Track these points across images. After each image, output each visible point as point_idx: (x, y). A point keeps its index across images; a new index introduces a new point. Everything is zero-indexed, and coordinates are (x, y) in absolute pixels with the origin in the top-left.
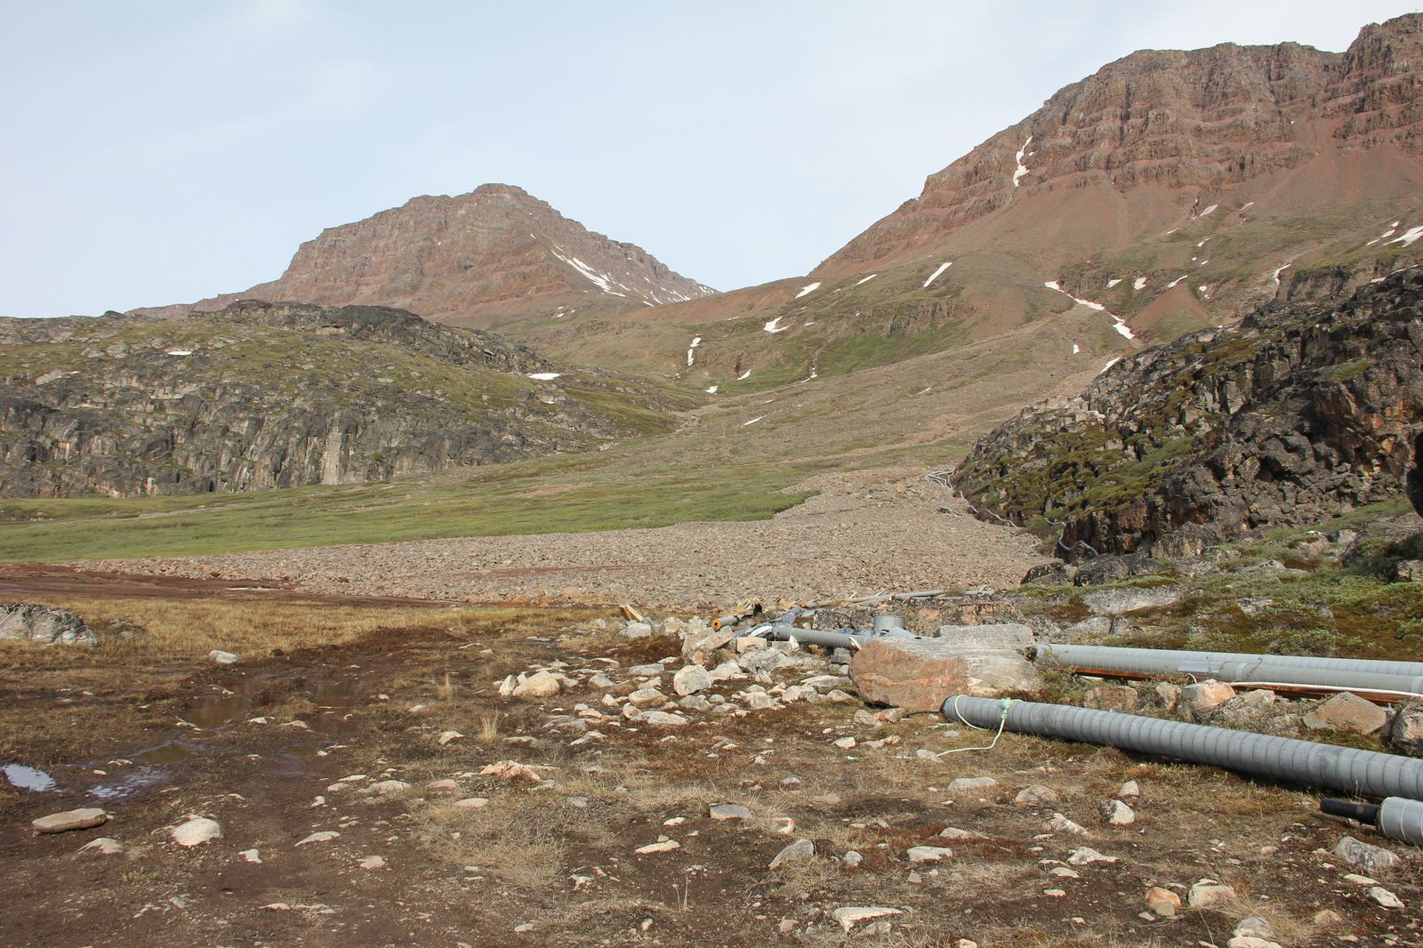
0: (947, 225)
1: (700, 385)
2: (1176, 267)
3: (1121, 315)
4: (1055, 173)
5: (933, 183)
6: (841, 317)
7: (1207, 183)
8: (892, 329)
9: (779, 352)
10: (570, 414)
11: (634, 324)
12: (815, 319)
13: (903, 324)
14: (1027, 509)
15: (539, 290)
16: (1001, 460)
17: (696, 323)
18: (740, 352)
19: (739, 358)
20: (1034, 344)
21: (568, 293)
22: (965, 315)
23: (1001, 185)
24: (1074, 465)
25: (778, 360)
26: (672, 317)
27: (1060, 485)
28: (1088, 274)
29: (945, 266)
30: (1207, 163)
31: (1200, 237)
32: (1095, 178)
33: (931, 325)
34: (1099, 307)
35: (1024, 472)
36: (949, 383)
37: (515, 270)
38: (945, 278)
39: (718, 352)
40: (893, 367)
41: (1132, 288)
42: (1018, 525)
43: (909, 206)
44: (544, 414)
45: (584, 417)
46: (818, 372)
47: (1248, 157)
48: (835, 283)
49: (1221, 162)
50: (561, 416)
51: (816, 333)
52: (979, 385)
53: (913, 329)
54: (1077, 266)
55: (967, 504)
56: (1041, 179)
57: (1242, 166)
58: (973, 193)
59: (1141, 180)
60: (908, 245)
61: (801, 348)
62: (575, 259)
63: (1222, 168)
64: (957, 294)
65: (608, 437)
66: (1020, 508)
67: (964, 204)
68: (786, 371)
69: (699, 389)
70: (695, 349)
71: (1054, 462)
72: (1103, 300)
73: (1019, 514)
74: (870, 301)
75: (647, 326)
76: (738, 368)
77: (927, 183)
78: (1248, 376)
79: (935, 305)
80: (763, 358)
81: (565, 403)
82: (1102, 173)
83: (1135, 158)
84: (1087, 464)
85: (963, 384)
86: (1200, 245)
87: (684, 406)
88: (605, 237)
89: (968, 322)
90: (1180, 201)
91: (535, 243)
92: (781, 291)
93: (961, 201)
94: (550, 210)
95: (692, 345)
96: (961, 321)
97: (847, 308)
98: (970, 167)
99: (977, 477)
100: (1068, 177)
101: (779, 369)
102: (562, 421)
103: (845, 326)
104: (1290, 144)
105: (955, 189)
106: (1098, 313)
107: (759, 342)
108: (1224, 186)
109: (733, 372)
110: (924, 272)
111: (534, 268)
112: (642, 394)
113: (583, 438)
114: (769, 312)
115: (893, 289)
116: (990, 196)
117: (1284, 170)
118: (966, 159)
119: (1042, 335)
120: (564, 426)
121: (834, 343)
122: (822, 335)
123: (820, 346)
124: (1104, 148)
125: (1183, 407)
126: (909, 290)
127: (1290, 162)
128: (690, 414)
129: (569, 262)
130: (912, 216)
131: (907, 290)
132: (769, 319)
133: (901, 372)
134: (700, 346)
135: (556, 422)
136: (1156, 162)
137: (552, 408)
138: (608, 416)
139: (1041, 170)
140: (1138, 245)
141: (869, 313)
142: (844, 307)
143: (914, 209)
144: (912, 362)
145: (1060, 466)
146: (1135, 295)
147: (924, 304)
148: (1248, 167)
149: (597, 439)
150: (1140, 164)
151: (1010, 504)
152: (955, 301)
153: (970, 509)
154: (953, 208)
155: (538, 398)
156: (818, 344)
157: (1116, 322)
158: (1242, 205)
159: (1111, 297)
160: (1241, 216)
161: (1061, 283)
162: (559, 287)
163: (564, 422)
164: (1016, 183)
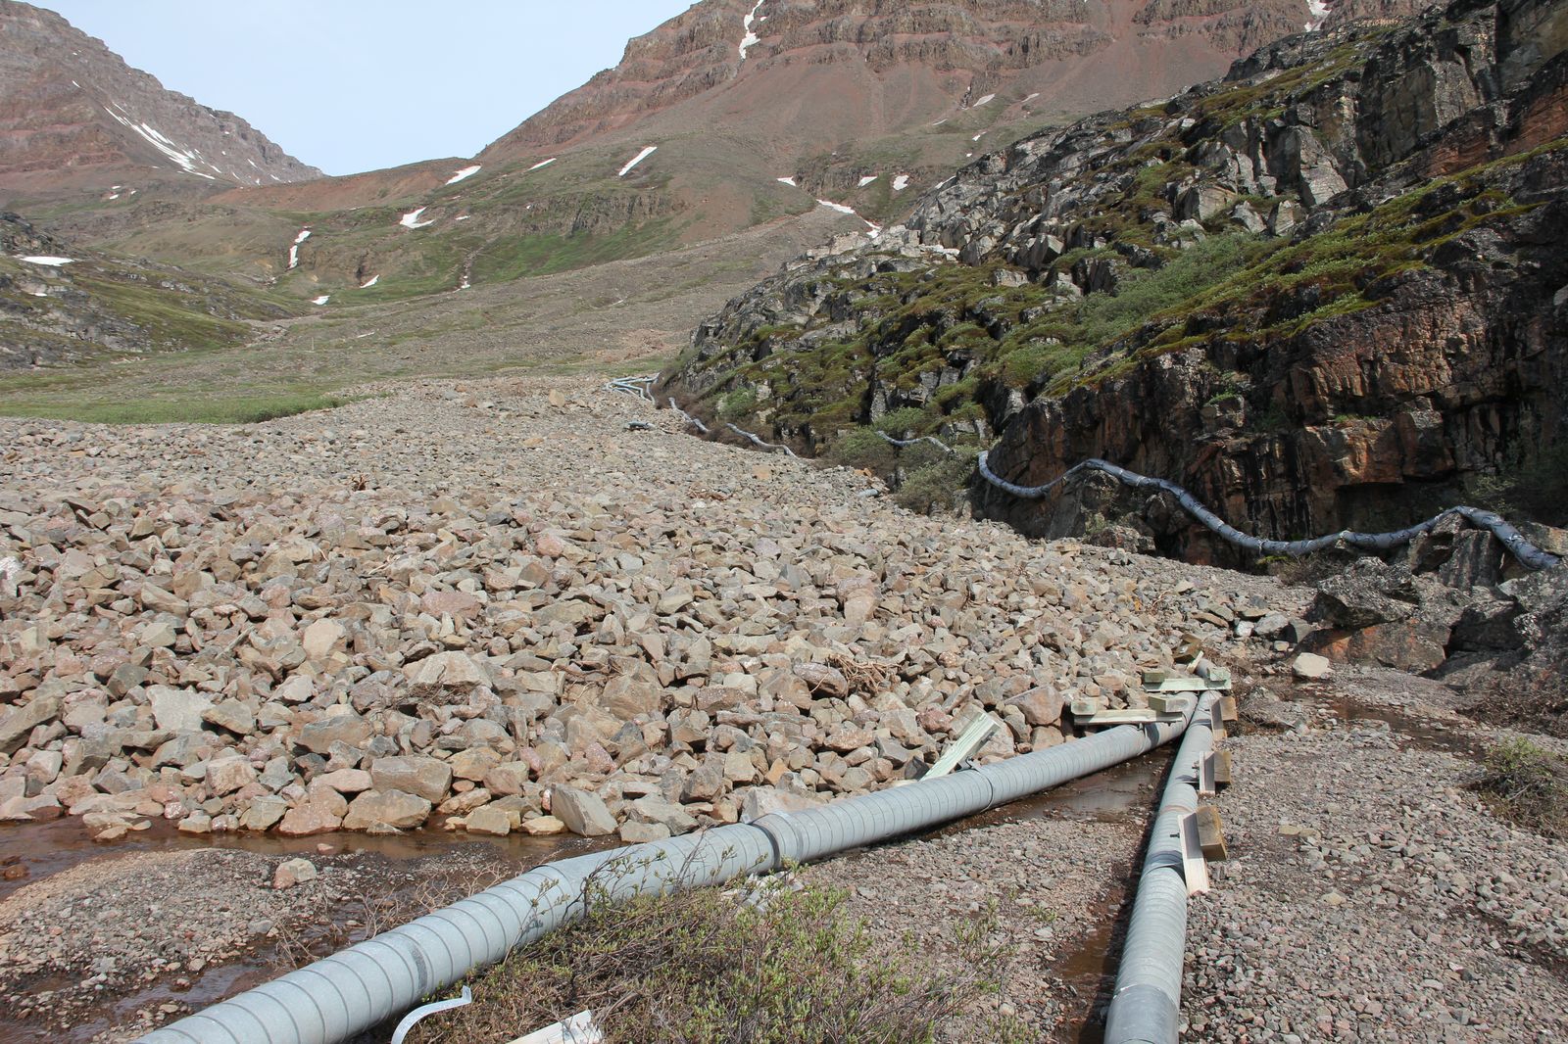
0: (652, 103)
1: (304, 293)
2: (946, 162)
3: (877, 221)
4: (793, 43)
5: (635, 49)
6: (505, 211)
7: (982, 67)
8: (575, 228)
9: (418, 253)
10: (70, 313)
11: (214, 208)
12: (471, 212)
13: (590, 222)
14: (822, 420)
15: (83, 160)
16: (753, 332)
17: (306, 212)
18: (364, 252)
19: (363, 258)
20: (762, 250)
21: (128, 168)
22: (672, 213)
23: (723, 55)
24: (934, 318)
25: (416, 264)
26: (273, 204)
27: (904, 362)
28: (834, 168)
29: (648, 150)
30: (982, 43)
31: (975, 131)
32: (843, 52)
33: (627, 225)
34: (847, 210)
35: (808, 347)
36: (648, 295)
37: (47, 130)
38: (648, 165)
39: (332, 250)
40: (575, 273)
41: (890, 187)
42: (800, 453)
43: (602, 78)
44: (25, 310)
45: (94, 318)
46: (472, 281)
47: (1033, 37)
48: (501, 167)
49: (998, 43)
50: (55, 314)
51: (470, 230)
52: (691, 297)
53: (603, 228)
54: (820, 159)
55: (685, 418)
56: (775, 51)
57: (1025, 49)
58: (687, 64)
59: (901, 58)
60: (601, 127)
61: (450, 249)
62: (144, 126)
63: (1001, 51)
64: (662, 185)
65: (133, 350)
66: (803, 419)
67: (675, 78)
68: (427, 278)
69: (303, 299)
70: (300, 246)
71: (876, 322)
72: (853, 201)
73: (804, 430)
74: (545, 190)
75: (233, 212)
76: (360, 273)
77: (628, 49)
78: (1346, 111)
79: (633, 198)
80: (395, 260)
81: (64, 295)
82: (853, 46)
83: (893, 31)
84: (965, 314)
85: (669, 295)
86: (976, 138)
87: (267, 314)
88: (191, 101)
89: (677, 222)
90: (948, 87)
91: (78, 93)
92: (426, 175)
93: (671, 74)
94: (106, 53)
95: (298, 241)
96: (668, 220)
97: (514, 199)
98: (685, 31)
99: (704, 368)
100: (809, 50)
101: (417, 276)
102: (56, 322)
103: (511, 222)
104: (1082, 26)
105: (663, 58)
106: (847, 217)
107: (391, 238)
108: (1002, 72)
109: (353, 279)
110: (619, 157)
111: (76, 128)
112: (202, 293)
113: (88, 350)
114: (409, 201)
115: (577, 176)
116: (709, 68)
117: (1076, 56)
118: (679, 21)
119: (774, 239)
120: (59, 330)
121: (495, 243)
122: (479, 233)
123: (475, 246)
124: (856, 15)
125: (1182, 190)
126: (599, 179)
127: (1082, 47)
128: (273, 325)
129: (136, 128)
130: (606, 89)
131: (596, 178)
132: (407, 210)
133: (585, 280)
134: (306, 241)
135: (45, 323)
136: (920, 37)
137: (41, 303)
138: (134, 320)
139: (775, 40)
140: (897, 135)
141: (544, 205)
142: (513, 196)
143: (610, 81)
144: (600, 269)
145: (894, 326)
146: (893, 197)
147: (619, 196)
148: (1032, 50)
149: (112, 352)
150: (901, 39)
151: (783, 410)
152: (659, 194)
153: (694, 425)
154: (661, 82)
155: (18, 287)
156: (473, 244)
157: (871, 229)
158: (1024, 96)
159: (864, 197)
160: (1024, 108)
161: (799, 179)
162: (114, 158)
163: (60, 325)
164: (743, 54)
